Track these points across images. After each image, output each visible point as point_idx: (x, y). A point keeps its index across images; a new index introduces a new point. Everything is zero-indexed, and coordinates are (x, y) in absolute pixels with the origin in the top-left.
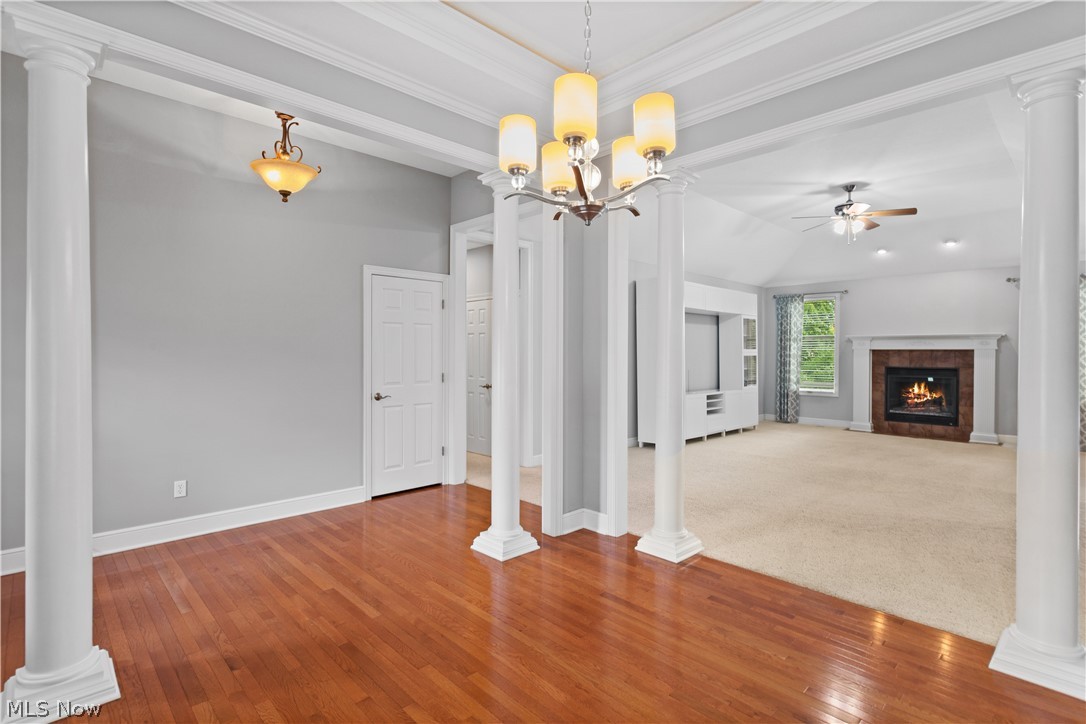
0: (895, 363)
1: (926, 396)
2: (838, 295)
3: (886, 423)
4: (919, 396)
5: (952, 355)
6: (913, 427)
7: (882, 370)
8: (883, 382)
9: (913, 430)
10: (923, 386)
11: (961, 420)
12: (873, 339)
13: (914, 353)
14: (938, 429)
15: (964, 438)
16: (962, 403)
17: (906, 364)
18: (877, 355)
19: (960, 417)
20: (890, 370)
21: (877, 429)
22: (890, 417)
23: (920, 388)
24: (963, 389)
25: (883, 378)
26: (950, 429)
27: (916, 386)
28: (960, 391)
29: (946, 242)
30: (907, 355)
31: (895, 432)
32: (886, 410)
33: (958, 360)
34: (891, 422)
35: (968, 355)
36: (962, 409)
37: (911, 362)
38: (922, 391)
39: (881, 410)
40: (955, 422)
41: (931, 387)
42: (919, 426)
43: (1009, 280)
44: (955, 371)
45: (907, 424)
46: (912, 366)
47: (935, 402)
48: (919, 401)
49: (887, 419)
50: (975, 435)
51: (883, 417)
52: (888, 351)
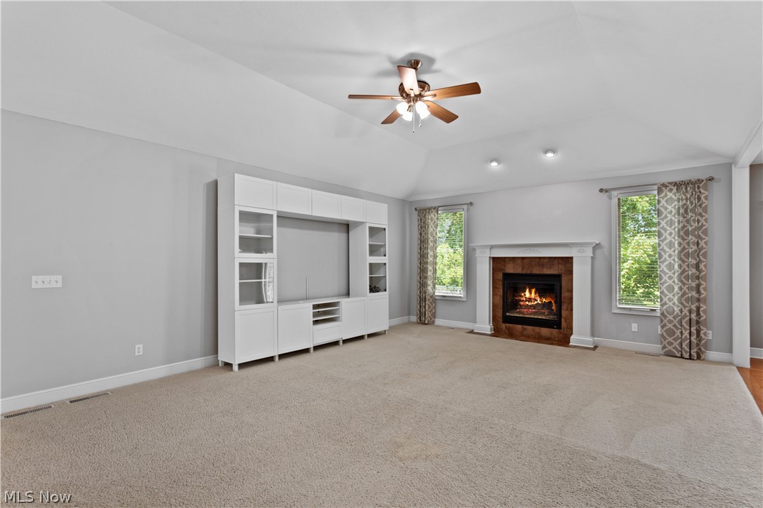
0: (510, 269)
1: (537, 300)
2: (465, 207)
3: (504, 325)
4: (529, 300)
5: (556, 262)
6: (525, 329)
7: (500, 276)
8: (501, 287)
9: (525, 333)
10: (533, 291)
11: (564, 324)
12: (492, 247)
13: (526, 260)
14: (545, 331)
16: (564, 307)
17: (519, 271)
18: (497, 262)
19: (563, 320)
20: (506, 276)
21: (497, 332)
22: (507, 320)
23: (530, 293)
24: (565, 294)
25: (501, 283)
26: (555, 331)
27: (527, 290)
28: (563, 295)
29: (546, 152)
30: (519, 261)
31: (511, 335)
32: (504, 313)
33: (560, 266)
34: (507, 324)
35: (568, 262)
36: (564, 313)
37: (523, 268)
38: (533, 296)
39: (500, 314)
40: (559, 327)
41: (541, 293)
42: (530, 329)
43: (601, 190)
44: (558, 277)
45: (520, 326)
46: (524, 272)
47: (544, 305)
48: (530, 304)
49: (504, 322)
50: (574, 339)
51: (501, 320)
52: (505, 258)
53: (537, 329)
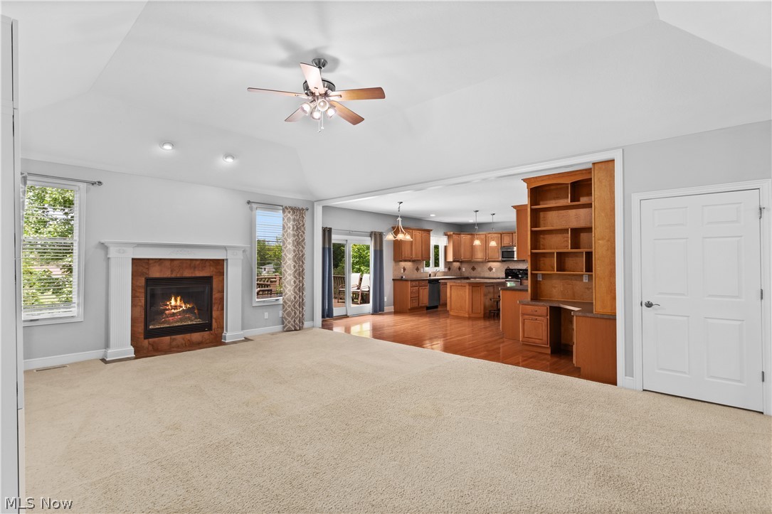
0: (155, 273)
1: (181, 307)
2: (83, 186)
3: (146, 341)
4: (175, 307)
5: (207, 264)
6: (174, 339)
7: (142, 282)
8: (143, 295)
9: (174, 343)
10: (179, 299)
11: (214, 325)
12: (139, 245)
13: (175, 262)
14: (196, 336)
15: (218, 341)
16: (215, 308)
17: (167, 274)
18: (139, 265)
19: (214, 320)
20: (150, 282)
21: (140, 353)
22: (149, 334)
23: (176, 300)
24: (216, 295)
25: (143, 291)
26: (206, 334)
27: (173, 298)
28: (214, 297)
30: (168, 264)
32: (146, 325)
33: (212, 268)
34: (150, 340)
35: (219, 265)
36: (215, 314)
37: (172, 271)
38: (178, 303)
39: (141, 329)
40: (210, 329)
41: (185, 300)
42: (179, 338)
43: (249, 202)
44: (208, 280)
45: (168, 338)
46: (173, 276)
47: (188, 311)
48: (175, 311)
49: (146, 338)
50: (230, 334)
51: (143, 337)
52: (148, 259)
53: (188, 336)
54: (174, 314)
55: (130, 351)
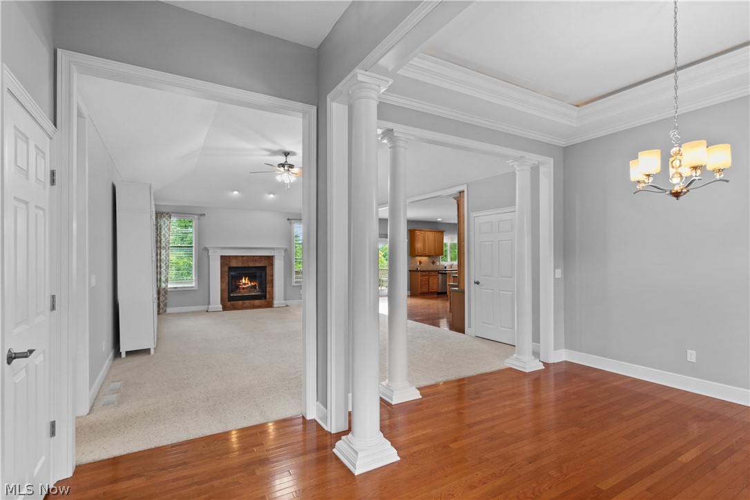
0: (234, 264)
1: (249, 284)
2: (196, 217)
3: (229, 303)
4: (245, 284)
5: (263, 258)
6: (244, 303)
7: (226, 269)
8: (227, 277)
9: (244, 305)
10: (247, 279)
11: (268, 296)
12: (222, 249)
13: (244, 258)
14: (257, 302)
15: (270, 305)
16: (268, 286)
17: (240, 265)
18: (224, 259)
19: (267, 294)
20: (231, 269)
21: (225, 308)
22: (231, 299)
24: (268, 278)
25: (227, 274)
26: (263, 301)
27: (244, 278)
29: (269, 194)
30: (240, 258)
31: (235, 308)
32: (229, 294)
33: (265, 261)
34: (231, 302)
35: (270, 259)
36: (268, 289)
37: (243, 263)
38: (247, 282)
39: (226, 295)
40: (265, 298)
41: (251, 279)
42: (247, 302)
43: (288, 219)
44: (264, 268)
45: (241, 302)
46: (243, 266)
47: (253, 287)
48: (245, 287)
49: (229, 301)
50: (276, 302)
51: (227, 300)
52: (230, 256)
53: (252, 302)
54: (243, 288)
55: (220, 307)
